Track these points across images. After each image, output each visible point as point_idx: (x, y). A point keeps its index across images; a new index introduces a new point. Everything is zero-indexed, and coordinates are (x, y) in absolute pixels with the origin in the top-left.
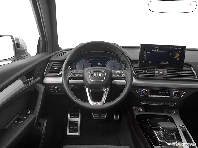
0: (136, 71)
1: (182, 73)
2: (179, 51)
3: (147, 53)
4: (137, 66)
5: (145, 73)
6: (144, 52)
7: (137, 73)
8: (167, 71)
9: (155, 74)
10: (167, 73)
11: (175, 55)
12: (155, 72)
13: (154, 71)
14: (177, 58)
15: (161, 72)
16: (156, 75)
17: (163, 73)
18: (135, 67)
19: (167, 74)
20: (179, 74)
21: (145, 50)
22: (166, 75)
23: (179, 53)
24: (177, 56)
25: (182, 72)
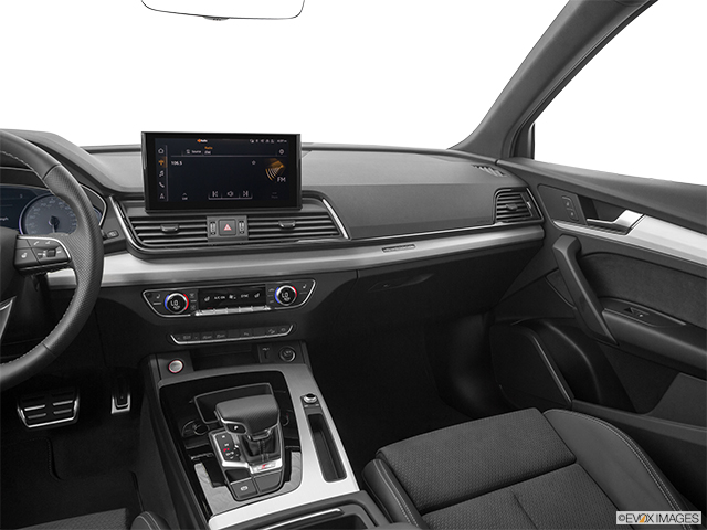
0: (138, 232)
1: (297, 226)
2: (282, 152)
3: (169, 163)
4: (141, 212)
5: (170, 234)
6: (161, 162)
7: (142, 238)
8: (249, 221)
9: (206, 235)
10: (249, 227)
11: (268, 165)
12: (205, 229)
13: (204, 226)
14: (278, 175)
15: (228, 228)
16: (212, 240)
17: (235, 228)
18: (132, 219)
19: (250, 233)
20: (289, 230)
21: (164, 154)
22: (246, 234)
23: (279, 158)
24: (276, 168)
25: (297, 220)
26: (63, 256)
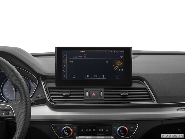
0: (51, 95)
1: (129, 94)
2: (121, 57)
3: (68, 62)
4: (53, 85)
5: (66, 97)
6: (64, 61)
7: (53, 98)
8: (105, 91)
9: (83, 98)
10: (105, 94)
11: (114, 63)
12: (83, 95)
13: (83, 93)
15: (94, 94)
16: (86, 100)
17: (97, 95)
18: (49, 88)
19: (105, 98)
20: (125, 96)
21: (65, 58)
22: (103, 98)
23: (121, 60)
25: (129, 92)
26: (12, 115)
